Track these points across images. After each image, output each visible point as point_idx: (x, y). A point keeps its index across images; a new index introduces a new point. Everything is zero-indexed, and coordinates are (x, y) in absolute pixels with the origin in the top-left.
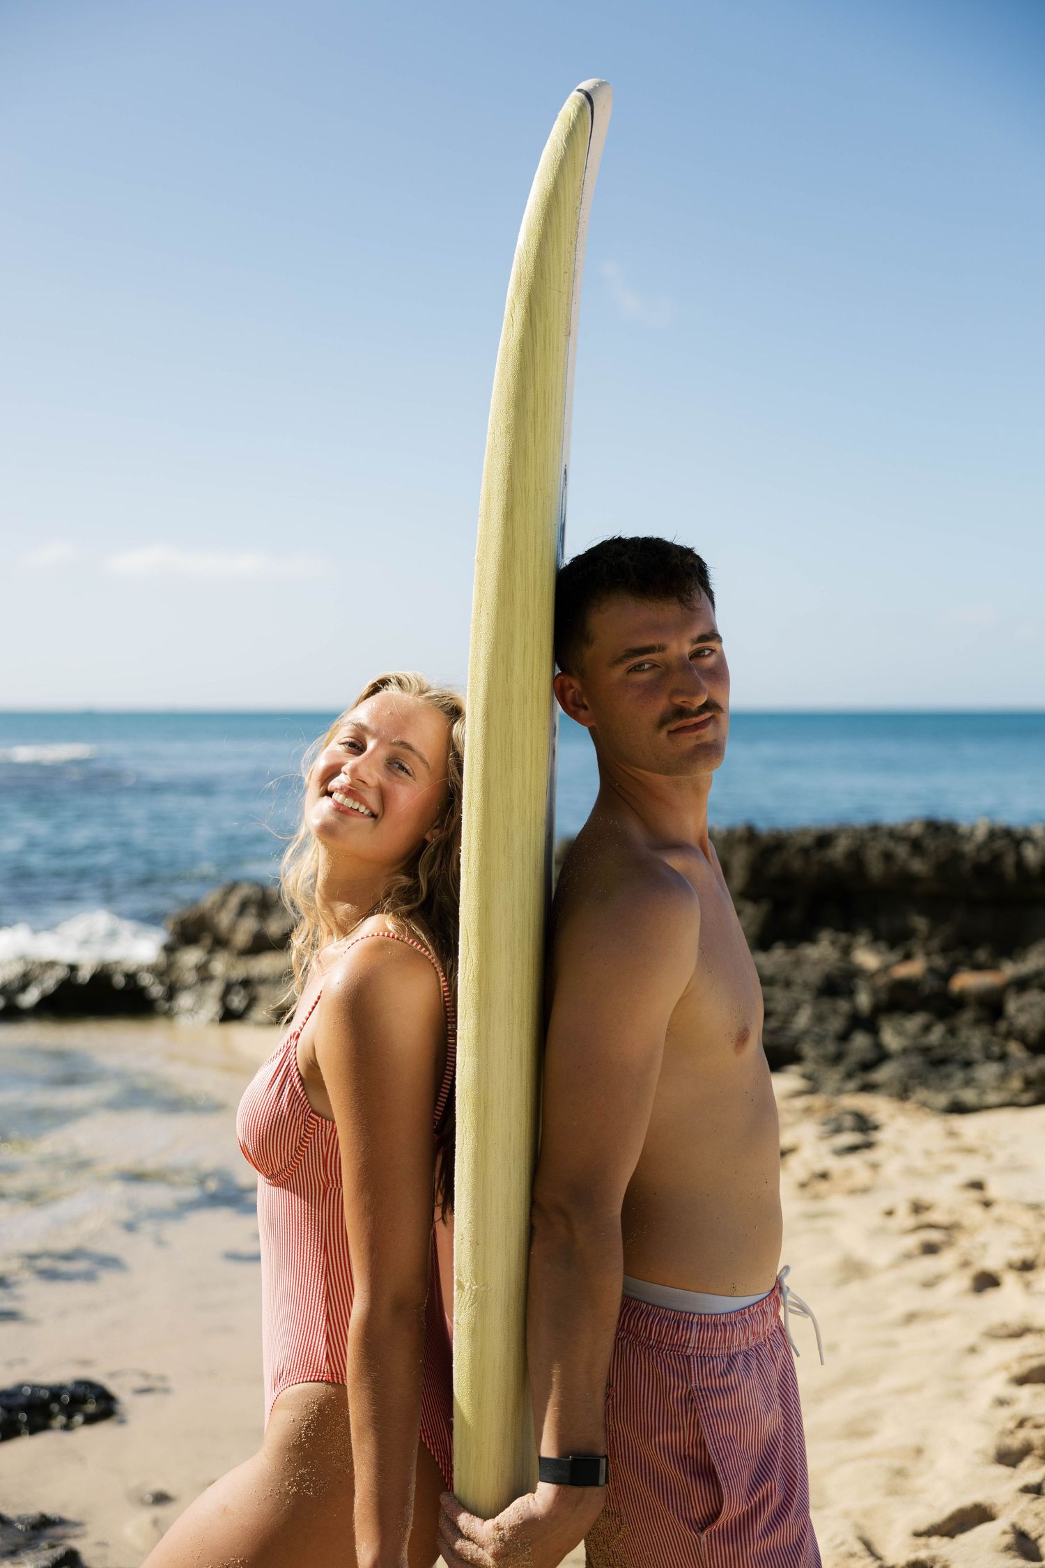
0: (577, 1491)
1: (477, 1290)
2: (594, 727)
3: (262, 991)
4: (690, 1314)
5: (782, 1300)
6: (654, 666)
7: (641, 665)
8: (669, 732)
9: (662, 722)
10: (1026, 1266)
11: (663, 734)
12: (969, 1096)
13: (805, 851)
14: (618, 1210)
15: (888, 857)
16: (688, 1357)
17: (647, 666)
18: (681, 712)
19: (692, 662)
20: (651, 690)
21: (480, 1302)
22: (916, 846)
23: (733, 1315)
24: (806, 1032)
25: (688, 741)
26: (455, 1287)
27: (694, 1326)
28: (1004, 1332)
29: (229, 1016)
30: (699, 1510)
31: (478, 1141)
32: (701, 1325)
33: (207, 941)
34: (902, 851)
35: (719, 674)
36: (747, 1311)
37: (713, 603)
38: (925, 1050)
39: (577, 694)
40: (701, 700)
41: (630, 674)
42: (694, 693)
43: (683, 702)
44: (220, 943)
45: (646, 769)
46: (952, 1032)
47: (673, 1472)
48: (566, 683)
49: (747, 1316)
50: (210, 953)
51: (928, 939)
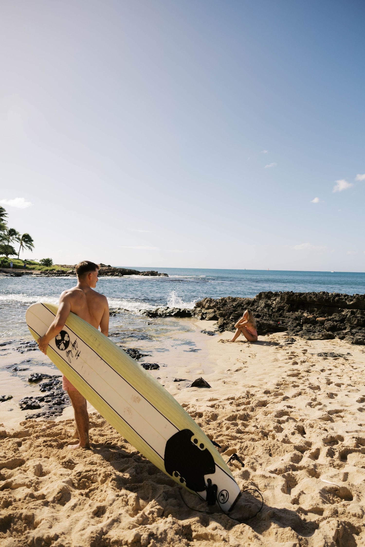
3: (207, 315)
12: (312, 337)
13: (297, 296)
15: (310, 297)
24: (290, 326)
29: (202, 319)
34: (313, 297)
38: (309, 329)
44: (203, 307)
46: (315, 327)
50: (201, 309)
51: (316, 312)
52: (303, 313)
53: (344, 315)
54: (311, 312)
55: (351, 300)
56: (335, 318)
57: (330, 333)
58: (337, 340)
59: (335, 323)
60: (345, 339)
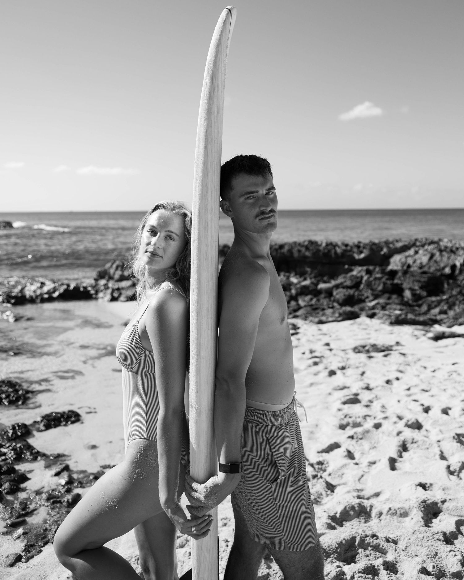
0: (232, 475)
1: (197, 408)
2: (233, 218)
3: (123, 292)
4: (268, 411)
5: (295, 403)
6: (254, 197)
7: (250, 197)
8: (259, 219)
9: (257, 216)
10: (343, 368)
11: (257, 220)
12: (324, 318)
14: (244, 380)
15: (299, 251)
16: (267, 426)
17: (251, 197)
18: (263, 213)
19: (266, 196)
20: (253, 205)
21: (198, 412)
22: (307, 248)
23: (281, 411)
25: (265, 222)
26: (190, 407)
27: (269, 415)
28: (338, 388)
29: (114, 299)
30: (271, 476)
31: (197, 358)
32: (271, 415)
33: (107, 277)
34: (303, 249)
35: (274, 200)
36: (285, 409)
37: (272, 177)
38: (312, 305)
39: (227, 207)
40: (269, 209)
41: (246, 200)
42: (267, 206)
43: (264, 209)
44: (111, 278)
45: (251, 232)
46: (318, 300)
47: (262, 464)
48: (224, 203)
49: (285, 411)
50: (108, 281)
51: (311, 274)
52: (288, 278)
53: (356, 277)
54: (302, 275)
55: (361, 252)
56: (345, 282)
57: (348, 309)
58: (363, 319)
59: (351, 292)
60: (376, 317)
